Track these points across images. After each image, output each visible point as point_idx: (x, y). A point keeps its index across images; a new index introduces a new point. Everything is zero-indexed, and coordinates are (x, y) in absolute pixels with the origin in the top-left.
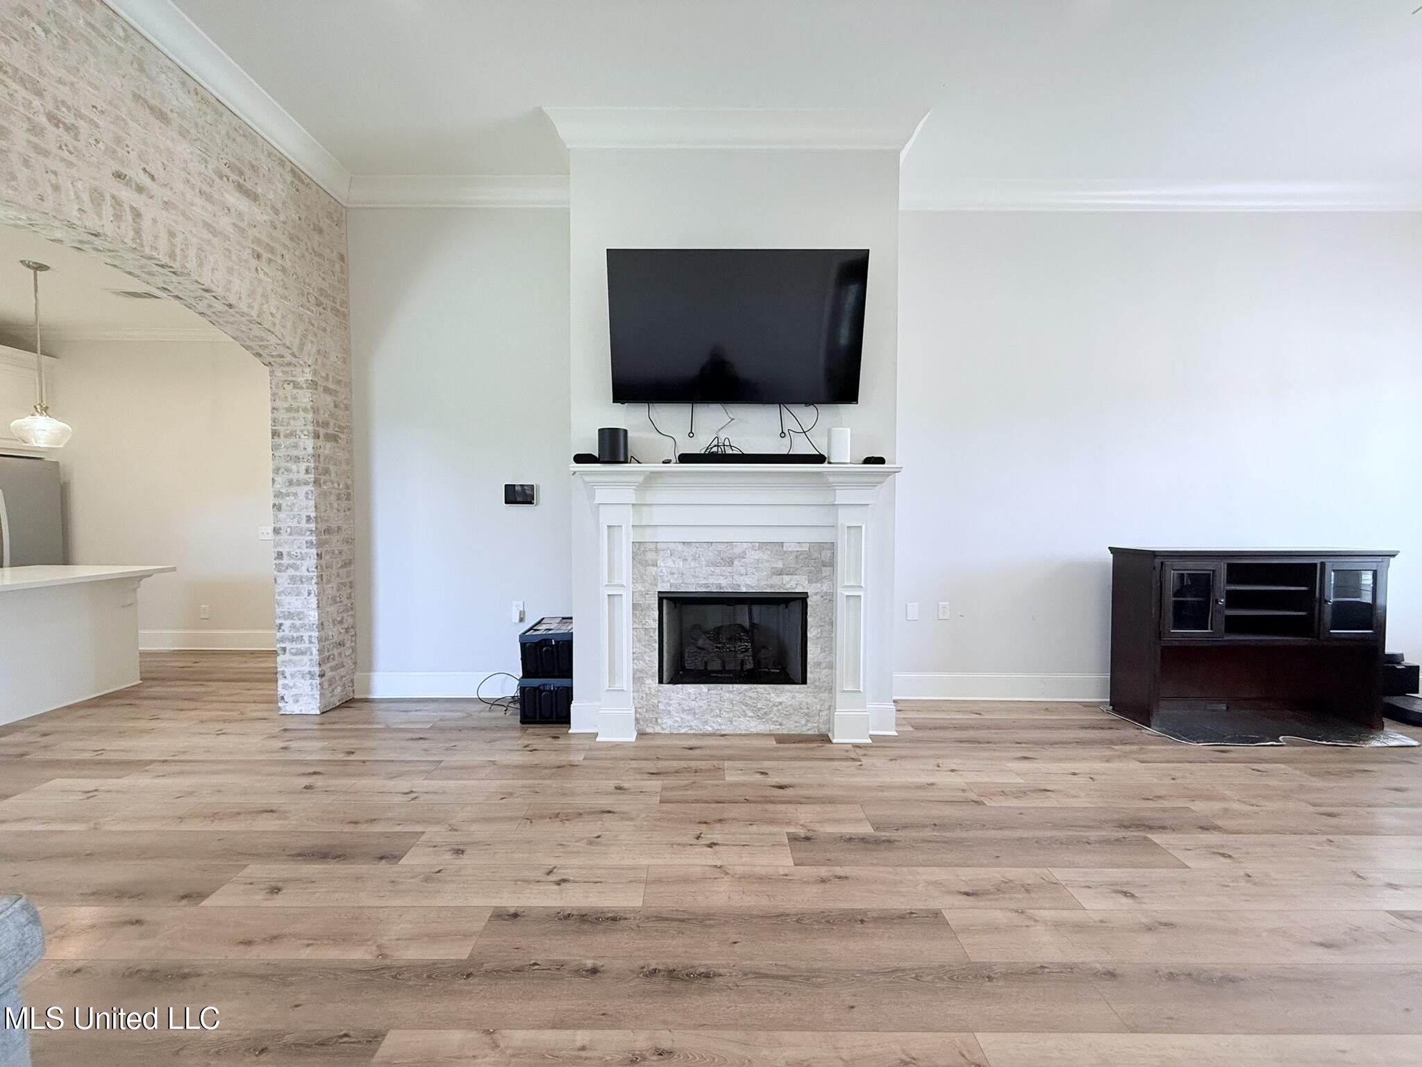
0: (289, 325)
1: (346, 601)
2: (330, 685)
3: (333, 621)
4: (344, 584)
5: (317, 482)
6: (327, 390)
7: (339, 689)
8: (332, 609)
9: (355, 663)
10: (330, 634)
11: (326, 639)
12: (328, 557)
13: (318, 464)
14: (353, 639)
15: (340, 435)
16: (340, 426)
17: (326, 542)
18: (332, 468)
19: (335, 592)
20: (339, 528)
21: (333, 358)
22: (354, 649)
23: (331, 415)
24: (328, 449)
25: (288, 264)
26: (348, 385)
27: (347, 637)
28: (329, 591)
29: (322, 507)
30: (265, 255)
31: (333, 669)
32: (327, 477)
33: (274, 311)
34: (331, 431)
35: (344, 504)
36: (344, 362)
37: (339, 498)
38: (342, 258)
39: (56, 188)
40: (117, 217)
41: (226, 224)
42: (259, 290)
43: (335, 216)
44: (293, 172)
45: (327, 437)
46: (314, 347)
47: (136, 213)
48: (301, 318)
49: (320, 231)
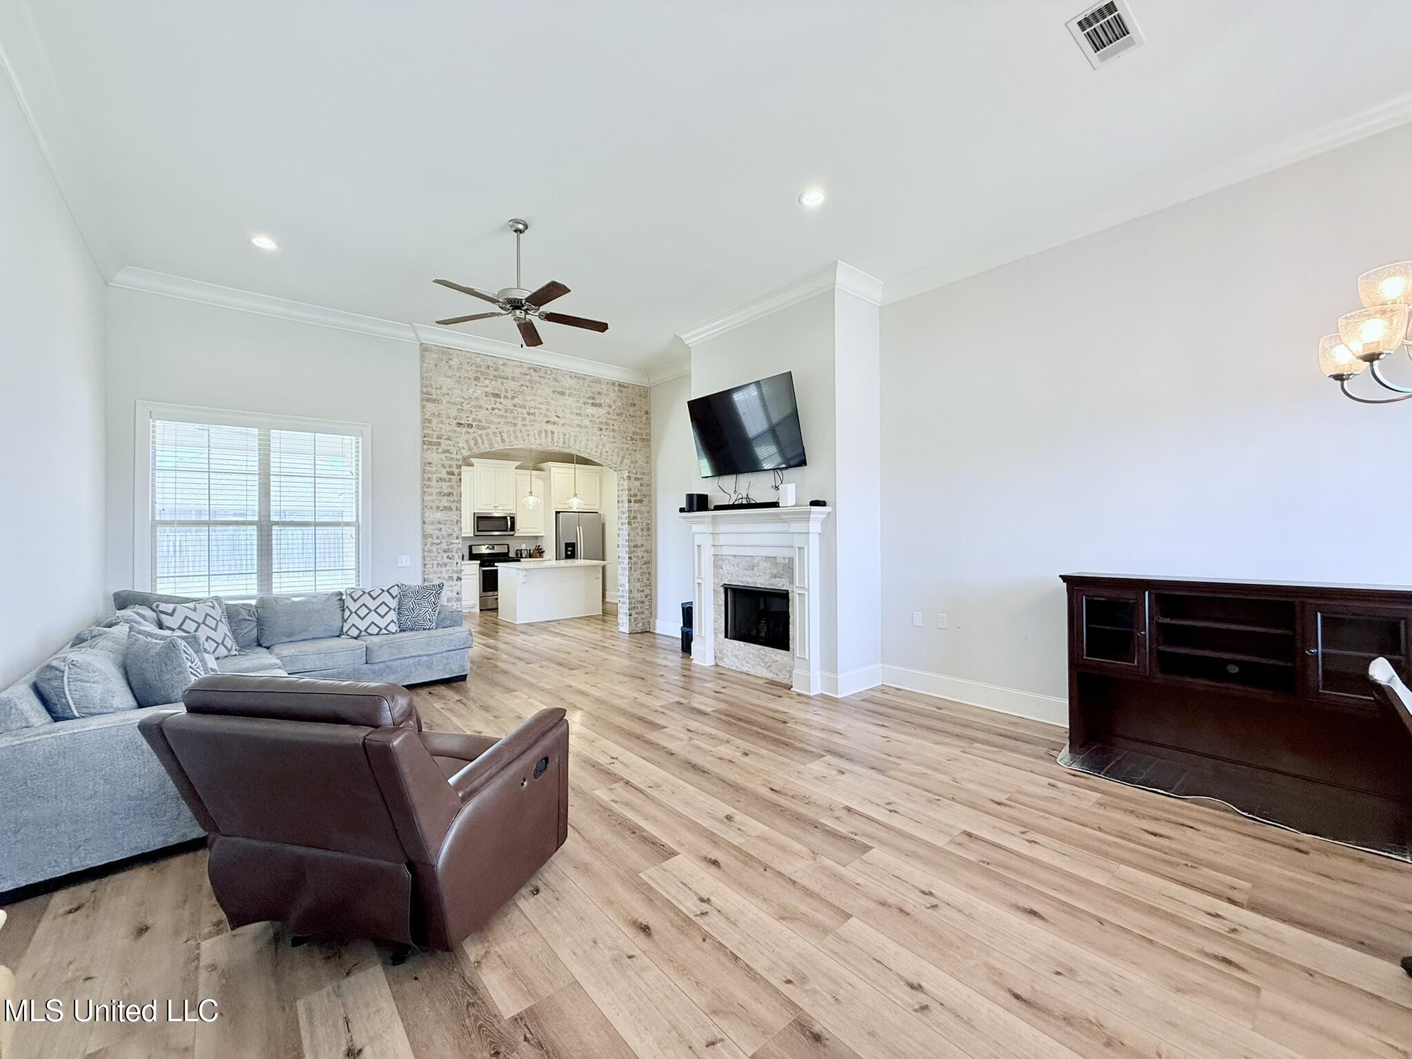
0: (615, 454)
1: (645, 581)
2: (635, 621)
3: (638, 590)
4: (645, 573)
5: (629, 523)
6: (636, 479)
7: (641, 624)
8: (638, 584)
9: (651, 613)
10: (636, 596)
11: (634, 598)
12: (635, 559)
13: (630, 515)
14: (650, 601)
15: (644, 499)
16: (643, 495)
17: (634, 552)
18: (639, 516)
19: (639, 576)
20: (642, 545)
21: (640, 463)
22: (650, 607)
23: (639, 490)
24: (636, 507)
25: (616, 427)
26: (649, 474)
27: (646, 600)
28: (636, 575)
29: (632, 535)
30: (604, 428)
31: (636, 613)
32: (636, 520)
33: (608, 450)
34: (638, 498)
35: (645, 533)
36: (647, 463)
37: (642, 530)
38: (647, 413)
39: (528, 435)
40: (546, 436)
41: (586, 422)
42: (601, 444)
43: (643, 395)
44: (620, 385)
45: (636, 502)
46: (629, 461)
47: (553, 433)
48: (622, 449)
49: (634, 405)
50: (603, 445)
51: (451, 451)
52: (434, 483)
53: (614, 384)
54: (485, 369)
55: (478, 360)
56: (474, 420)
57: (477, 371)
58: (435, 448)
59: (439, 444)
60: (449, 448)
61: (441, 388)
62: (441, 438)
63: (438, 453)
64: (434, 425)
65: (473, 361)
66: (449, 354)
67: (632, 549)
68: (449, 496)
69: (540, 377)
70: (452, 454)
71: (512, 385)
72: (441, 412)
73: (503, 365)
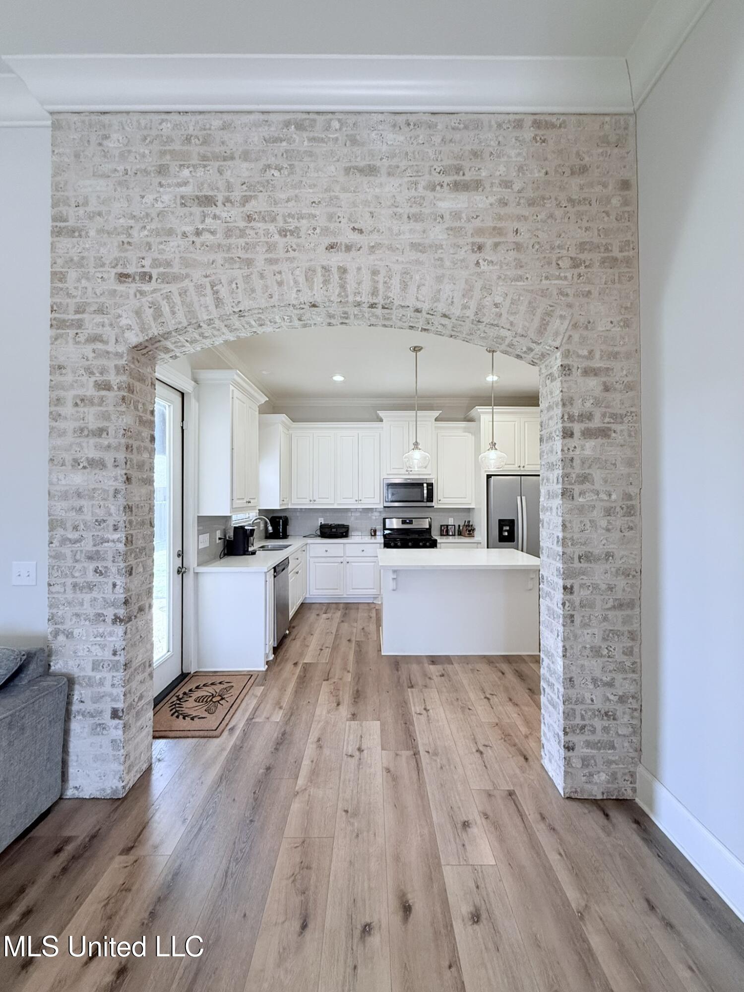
1: (620, 658)
2: (586, 766)
3: (594, 681)
4: (617, 634)
5: (566, 494)
6: (588, 372)
7: (603, 777)
8: (594, 666)
9: (638, 750)
10: (587, 696)
12: (585, 593)
13: (569, 470)
14: (636, 714)
15: (613, 426)
16: (614, 416)
17: (583, 573)
18: (597, 475)
19: (597, 641)
20: (609, 555)
21: (602, 326)
22: (636, 730)
23: (597, 403)
24: (590, 448)
25: (524, 238)
26: (634, 354)
27: (620, 709)
28: (588, 638)
29: (576, 527)
31: (588, 744)
32: (587, 486)
34: (596, 423)
35: (619, 521)
36: (626, 324)
37: (609, 512)
38: (625, 185)
39: (280, 284)
40: (326, 282)
41: (437, 233)
42: (478, 285)
43: (613, 138)
44: (537, 124)
45: (588, 434)
46: (566, 323)
47: (343, 271)
48: (544, 293)
49: (584, 170)
50: (484, 288)
51: (105, 337)
52: (68, 410)
53: (519, 124)
54: (183, 145)
55: (167, 128)
56: (156, 263)
57: (163, 153)
58: (71, 332)
59: (79, 324)
60: (99, 331)
61: (86, 203)
62: (83, 312)
63: (78, 343)
64: (70, 284)
65: (154, 132)
66: (104, 126)
67: (576, 564)
68: (100, 436)
69: (312, 139)
70: (106, 343)
71: (243, 170)
72: (85, 254)
73: (223, 128)
